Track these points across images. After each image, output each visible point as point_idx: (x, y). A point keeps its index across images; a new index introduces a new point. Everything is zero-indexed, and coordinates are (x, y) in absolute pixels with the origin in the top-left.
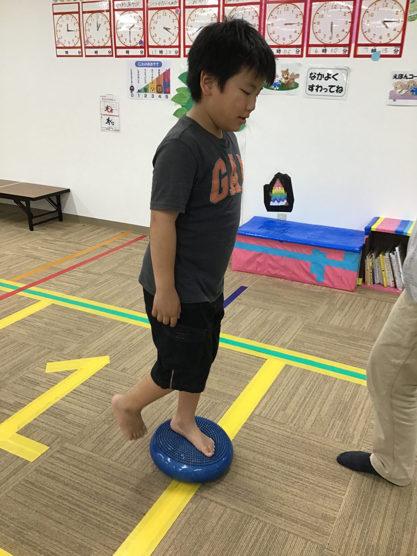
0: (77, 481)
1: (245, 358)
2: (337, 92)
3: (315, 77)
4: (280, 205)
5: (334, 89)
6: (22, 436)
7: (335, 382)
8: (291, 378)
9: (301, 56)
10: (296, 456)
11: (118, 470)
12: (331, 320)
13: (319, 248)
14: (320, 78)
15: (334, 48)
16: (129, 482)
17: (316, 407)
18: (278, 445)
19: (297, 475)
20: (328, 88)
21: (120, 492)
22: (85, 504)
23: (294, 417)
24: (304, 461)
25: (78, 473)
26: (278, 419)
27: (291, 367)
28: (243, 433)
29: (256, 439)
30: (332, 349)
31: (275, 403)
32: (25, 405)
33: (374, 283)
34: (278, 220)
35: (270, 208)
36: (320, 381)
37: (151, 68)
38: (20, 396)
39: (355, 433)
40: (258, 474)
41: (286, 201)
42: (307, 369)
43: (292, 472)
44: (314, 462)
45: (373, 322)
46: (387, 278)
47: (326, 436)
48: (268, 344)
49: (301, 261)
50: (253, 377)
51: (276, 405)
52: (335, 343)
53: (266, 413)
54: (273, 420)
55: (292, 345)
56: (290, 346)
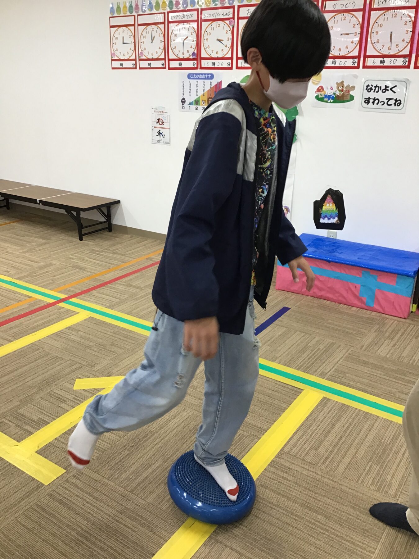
0: (89, 511)
1: (280, 387)
2: (395, 105)
3: (372, 89)
4: (330, 223)
5: (392, 102)
6: (41, 456)
7: (376, 420)
8: (328, 413)
9: (358, 67)
11: (132, 502)
12: (378, 349)
13: (369, 270)
14: (377, 90)
15: (393, 59)
16: (141, 517)
17: (353, 448)
18: (305, 488)
19: (323, 525)
20: (386, 101)
21: (131, 527)
22: (94, 537)
23: (327, 459)
24: (333, 509)
25: (91, 502)
26: (308, 459)
27: (329, 400)
28: (269, 471)
29: (282, 479)
30: (377, 383)
31: (307, 440)
32: (49, 423)
34: (327, 238)
35: (319, 226)
37: (203, 81)
38: (45, 412)
39: (394, 480)
40: (280, 520)
41: (336, 219)
42: (346, 404)
43: (318, 521)
44: (343, 512)
47: (360, 482)
48: (307, 373)
49: (350, 284)
50: (286, 409)
51: (308, 443)
52: (380, 376)
53: (297, 450)
54: (303, 460)
55: (332, 375)
56: (330, 376)
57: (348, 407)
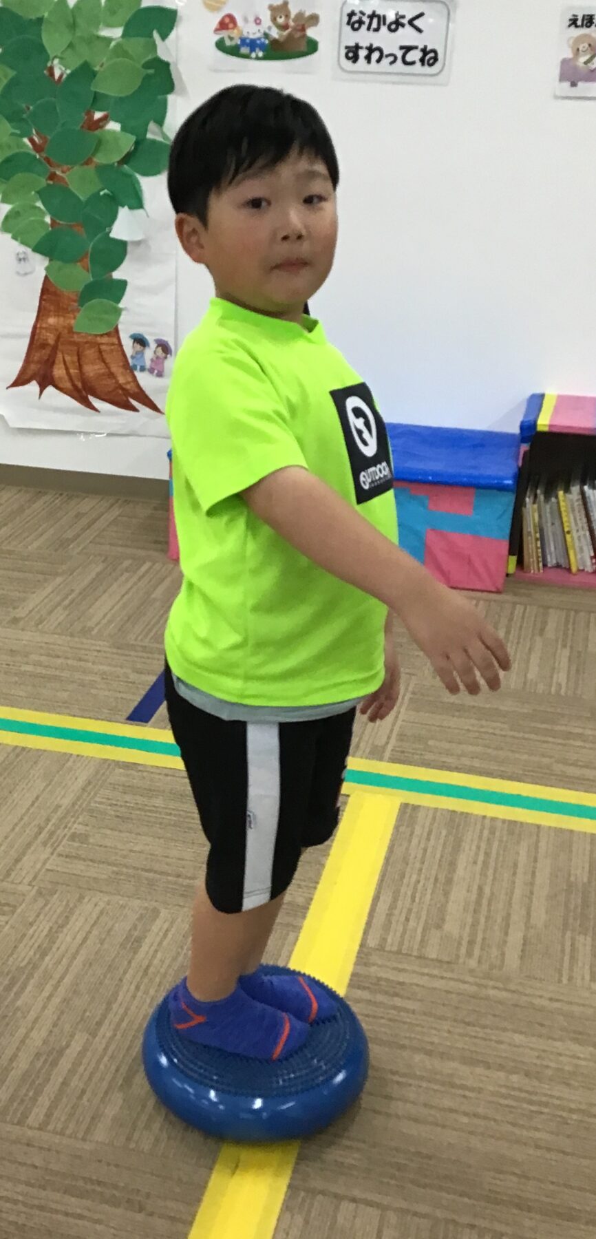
2: (423, 64)
3: (364, 23)
5: (414, 56)
7: (538, 835)
11: (58, 1152)
13: (408, 485)
14: (374, 25)
16: (99, 1183)
17: (516, 906)
19: (531, 1093)
20: (399, 54)
21: (84, 1212)
24: (535, 1053)
26: (432, 953)
27: (416, 808)
29: (394, 1012)
30: (502, 749)
31: (410, 910)
33: (545, 565)
42: (459, 809)
45: (574, 668)
46: (578, 549)
47: (565, 981)
51: (414, 915)
52: (503, 733)
53: (398, 939)
54: (419, 957)
55: (397, 749)
56: (394, 753)
57: (466, 816)
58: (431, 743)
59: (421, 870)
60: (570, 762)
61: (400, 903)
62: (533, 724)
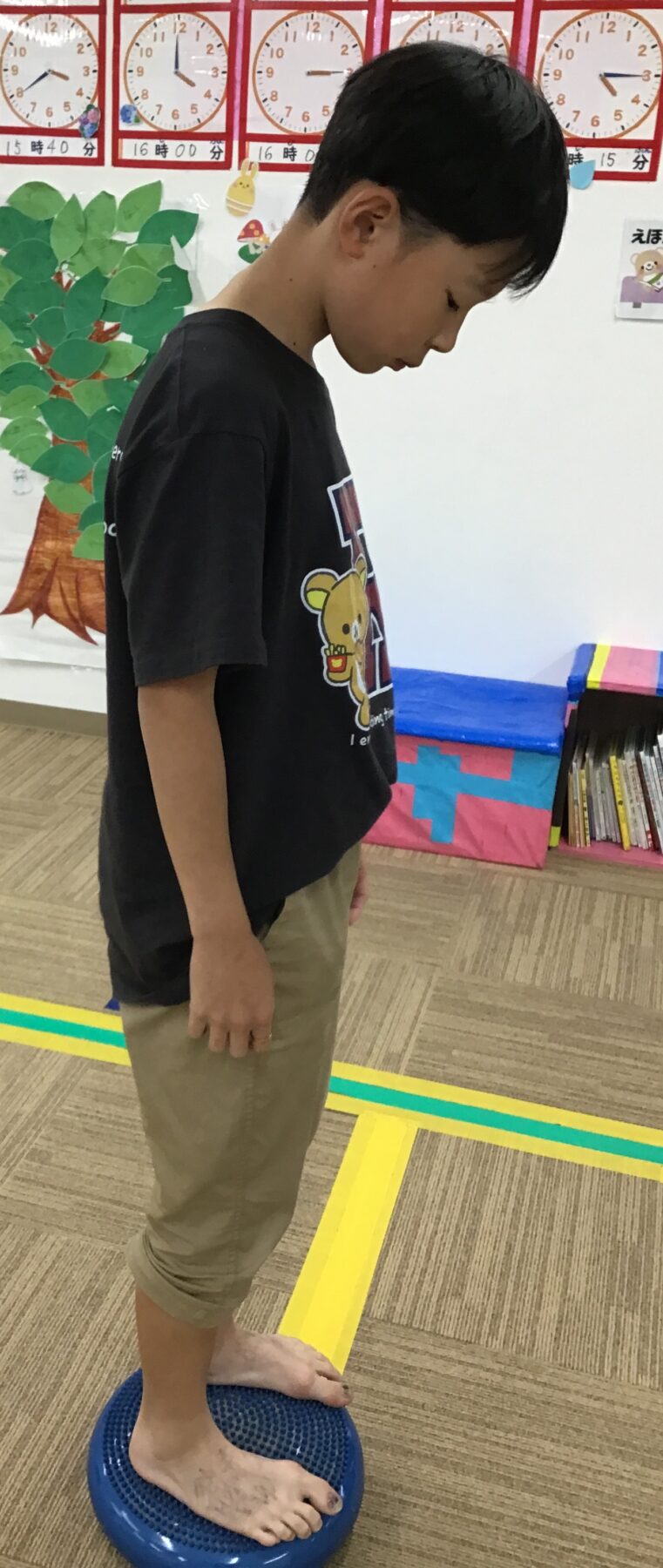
7: (580, 1178)
8: (449, 1179)
10: (538, 1456)
12: (505, 967)
13: (438, 743)
17: (551, 1272)
18: (474, 1421)
23: (496, 1316)
24: (568, 1468)
26: (448, 1328)
27: (436, 1136)
29: (401, 1406)
30: (538, 1065)
31: (424, 1271)
33: (593, 838)
36: (536, 1178)
40: (443, 1537)
42: (486, 1140)
43: (544, 1517)
45: (625, 965)
46: (631, 822)
47: (607, 1371)
48: (346, 1061)
50: (331, 1182)
51: (428, 1278)
52: (540, 1044)
53: (408, 1307)
54: (434, 1333)
55: (417, 1059)
56: (412, 1063)
57: (496, 1148)
58: (455, 1053)
59: (439, 1218)
60: (620, 1085)
61: (412, 1262)
62: (576, 1035)
